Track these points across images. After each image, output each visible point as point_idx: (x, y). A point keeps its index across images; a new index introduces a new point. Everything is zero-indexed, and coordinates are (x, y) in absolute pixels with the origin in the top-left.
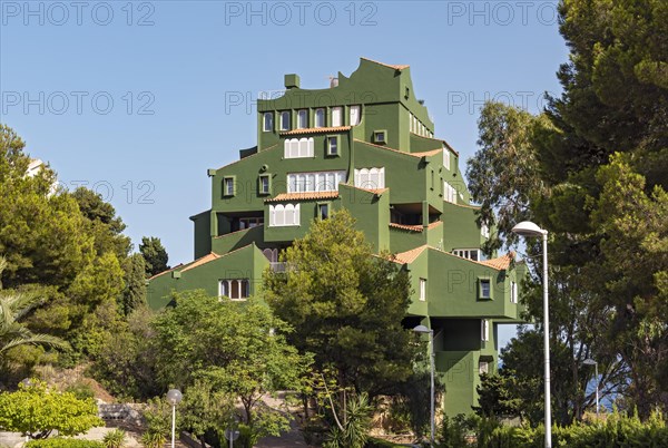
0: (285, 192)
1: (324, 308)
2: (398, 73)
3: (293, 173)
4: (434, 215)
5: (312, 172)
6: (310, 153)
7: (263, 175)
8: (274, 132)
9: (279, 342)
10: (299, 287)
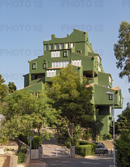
0: (51, 67)
1: (65, 96)
2: (85, 33)
3: (54, 62)
4: (96, 75)
5: (59, 61)
6: (59, 56)
7: (45, 62)
8: (48, 50)
9: (50, 107)
10: (57, 89)
